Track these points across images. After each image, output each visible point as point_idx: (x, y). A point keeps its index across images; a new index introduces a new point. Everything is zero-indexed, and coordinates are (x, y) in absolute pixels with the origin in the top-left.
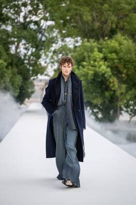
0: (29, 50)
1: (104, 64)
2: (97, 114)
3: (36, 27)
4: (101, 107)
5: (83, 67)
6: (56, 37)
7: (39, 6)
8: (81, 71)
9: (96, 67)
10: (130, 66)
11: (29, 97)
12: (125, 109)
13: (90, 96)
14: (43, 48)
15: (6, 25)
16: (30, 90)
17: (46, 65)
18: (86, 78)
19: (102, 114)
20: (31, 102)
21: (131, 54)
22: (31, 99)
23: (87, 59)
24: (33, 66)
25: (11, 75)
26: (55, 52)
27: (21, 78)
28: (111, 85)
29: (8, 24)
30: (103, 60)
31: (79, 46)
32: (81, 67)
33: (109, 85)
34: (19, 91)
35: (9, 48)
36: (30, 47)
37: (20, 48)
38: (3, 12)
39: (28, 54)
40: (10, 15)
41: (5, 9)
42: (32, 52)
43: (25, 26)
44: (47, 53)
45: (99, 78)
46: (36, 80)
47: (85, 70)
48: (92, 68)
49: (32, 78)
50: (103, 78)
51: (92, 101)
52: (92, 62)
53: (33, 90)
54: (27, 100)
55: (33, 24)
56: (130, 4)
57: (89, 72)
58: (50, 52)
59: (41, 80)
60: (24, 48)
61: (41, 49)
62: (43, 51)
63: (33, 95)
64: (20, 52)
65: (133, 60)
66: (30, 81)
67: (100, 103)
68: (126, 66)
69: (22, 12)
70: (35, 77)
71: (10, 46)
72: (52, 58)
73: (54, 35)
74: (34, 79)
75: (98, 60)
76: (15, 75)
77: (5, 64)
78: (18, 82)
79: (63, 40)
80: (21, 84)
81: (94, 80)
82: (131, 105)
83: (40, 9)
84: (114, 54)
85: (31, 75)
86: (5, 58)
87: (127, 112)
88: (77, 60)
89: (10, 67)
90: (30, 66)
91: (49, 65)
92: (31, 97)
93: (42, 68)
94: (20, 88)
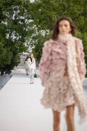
3: (23, 23)
6: (35, 29)
7: (24, 10)
15: (4, 21)
16: (17, 61)
17: (28, 46)
20: (18, 68)
24: (20, 47)
25: (6, 52)
26: (33, 38)
27: (12, 54)
29: (5, 21)
31: (48, 35)
35: (6, 35)
38: (3, 13)
39: (17, 39)
40: (6, 15)
41: (4, 12)
42: (19, 38)
43: (15, 22)
44: (29, 39)
53: (19, 61)
54: (15, 67)
55: (20, 21)
56: (80, 10)
59: (24, 55)
60: (14, 36)
61: (25, 36)
64: (12, 38)
66: (18, 55)
69: (14, 14)
71: (6, 34)
72: (32, 41)
73: (34, 28)
74: (20, 54)
76: (8, 52)
77: (3, 45)
78: (10, 56)
79: (38, 31)
80: (12, 57)
83: (25, 12)
85: (18, 52)
86: (3, 42)
89: (6, 47)
90: (18, 47)
91: (30, 46)
92: (18, 65)
93: (25, 48)
94: (11, 60)
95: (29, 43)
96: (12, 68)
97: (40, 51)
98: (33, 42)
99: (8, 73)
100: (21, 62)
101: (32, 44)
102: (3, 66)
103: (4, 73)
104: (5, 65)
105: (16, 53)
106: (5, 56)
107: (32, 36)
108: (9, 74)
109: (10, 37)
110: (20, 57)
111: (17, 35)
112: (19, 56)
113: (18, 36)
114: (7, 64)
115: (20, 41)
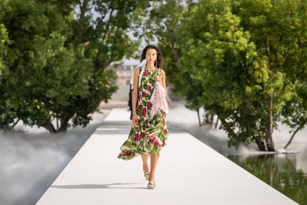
0: (105, 13)
1: (244, 36)
2: (232, 128)
4: (239, 115)
5: (205, 41)
8: (201, 49)
9: (228, 40)
10: (290, 38)
11: (106, 98)
12: (282, 117)
13: (219, 95)
14: (132, 8)
16: (108, 86)
17: (136, 39)
18: (210, 61)
19: (241, 127)
20: (110, 108)
21: (292, 15)
22: (110, 102)
23: (211, 26)
24: (115, 42)
25: (72, 60)
26: (153, 14)
27: (92, 64)
28: (257, 73)
30: (242, 29)
32: (200, 41)
33: (253, 73)
34: (88, 87)
35: (71, 9)
36: (107, 7)
37: (90, 9)
39: (104, 20)
42: (111, 16)
44: (139, 17)
45: (234, 60)
46: (119, 67)
47: (208, 46)
48: (220, 42)
49: (112, 64)
50: (242, 62)
51: (221, 104)
52: (220, 32)
53: (113, 86)
54: (102, 103)
57: (215, 50)
58: (144, 16)
59: (128, 68)
60: (96, 10)
61: (129, 11)
62: (131, 13)
63: (114, 95)
64: (89, 17)
65: (297, 26)
66: (108, 68)
67: (236, 107)
68: (284, 38)
70: (118, 63)
71: (72, 6)
72: (149, 22)
74: (116, 66)
75: (232, 27)
76: (80, 58)
77: (63, 38)
78: (87, 70)
80: (91, 74)
81: (224, 65)
82: (293, 110)
84: (262, 16)
85: (110, 57)
86: (62, 29)
87: (287, 122)
88: (193, 28)
89: (71, 45)
90: (108, 42)
91: (143, 39)
92: (109, 98)
93: (129, 46)
94: (90, 81)
95: (140, 30)
96: (94, 108)
97: (174, 52)
98: (153, 25)
99: (81, 124)
100: (120, 87)
101: (151, 32)
102: (67, 104)
103: (70, 122)
104: (71, 98)
105: (104, 61)
106: (70, 72)
107: (150, 9)
108: (85, 124)
109: (82, 15)
110: (115, 73)
111: (103, 7)
112: (111, 71)
113: (106, 10)
114: (79, 97)
115: (114, 23)
